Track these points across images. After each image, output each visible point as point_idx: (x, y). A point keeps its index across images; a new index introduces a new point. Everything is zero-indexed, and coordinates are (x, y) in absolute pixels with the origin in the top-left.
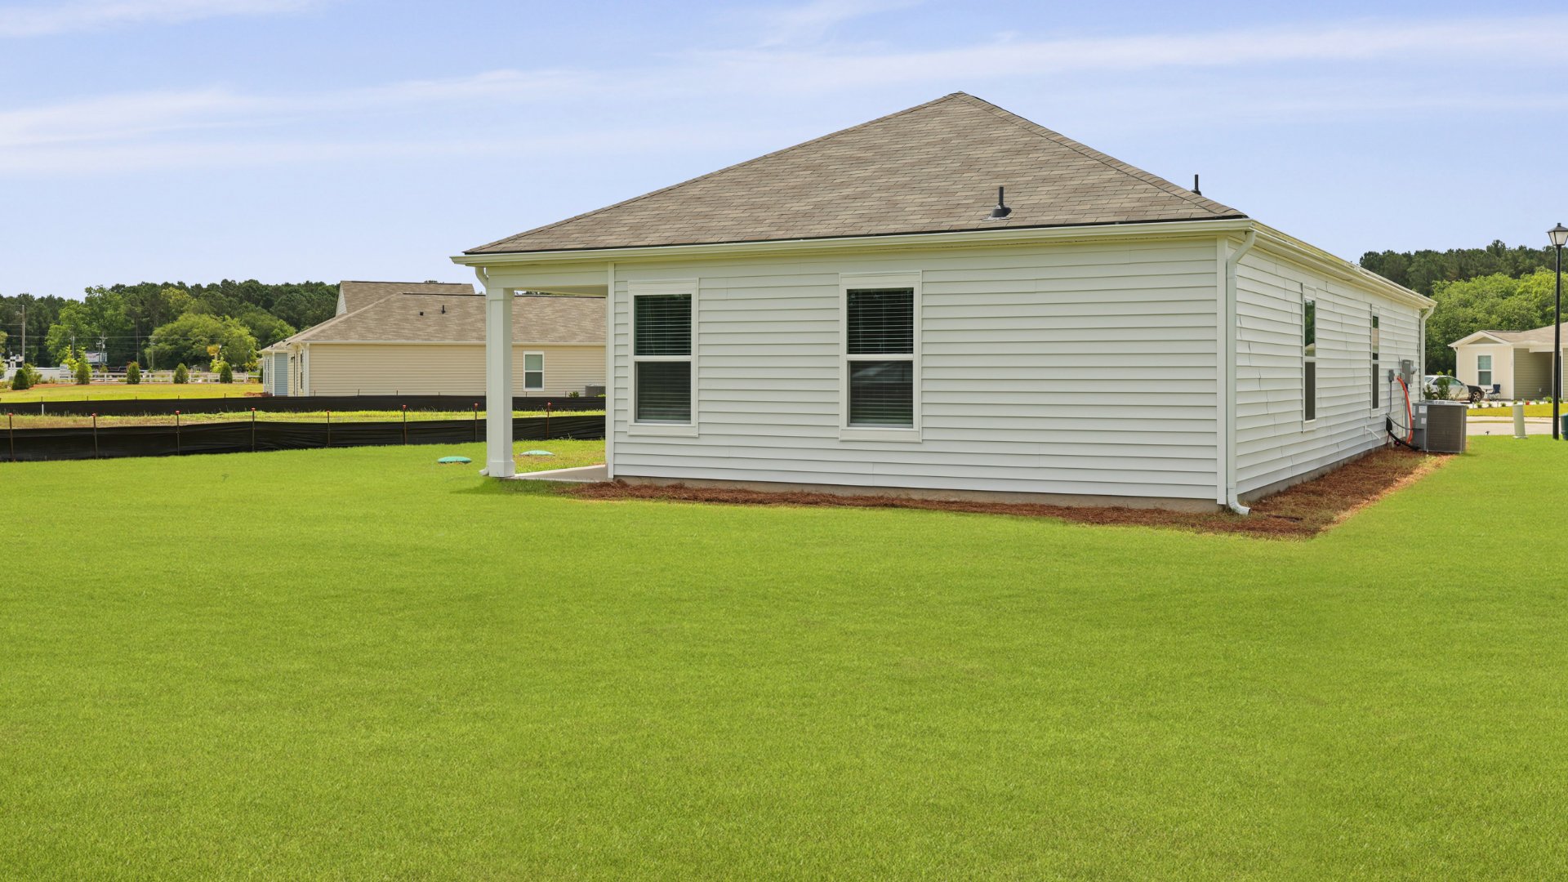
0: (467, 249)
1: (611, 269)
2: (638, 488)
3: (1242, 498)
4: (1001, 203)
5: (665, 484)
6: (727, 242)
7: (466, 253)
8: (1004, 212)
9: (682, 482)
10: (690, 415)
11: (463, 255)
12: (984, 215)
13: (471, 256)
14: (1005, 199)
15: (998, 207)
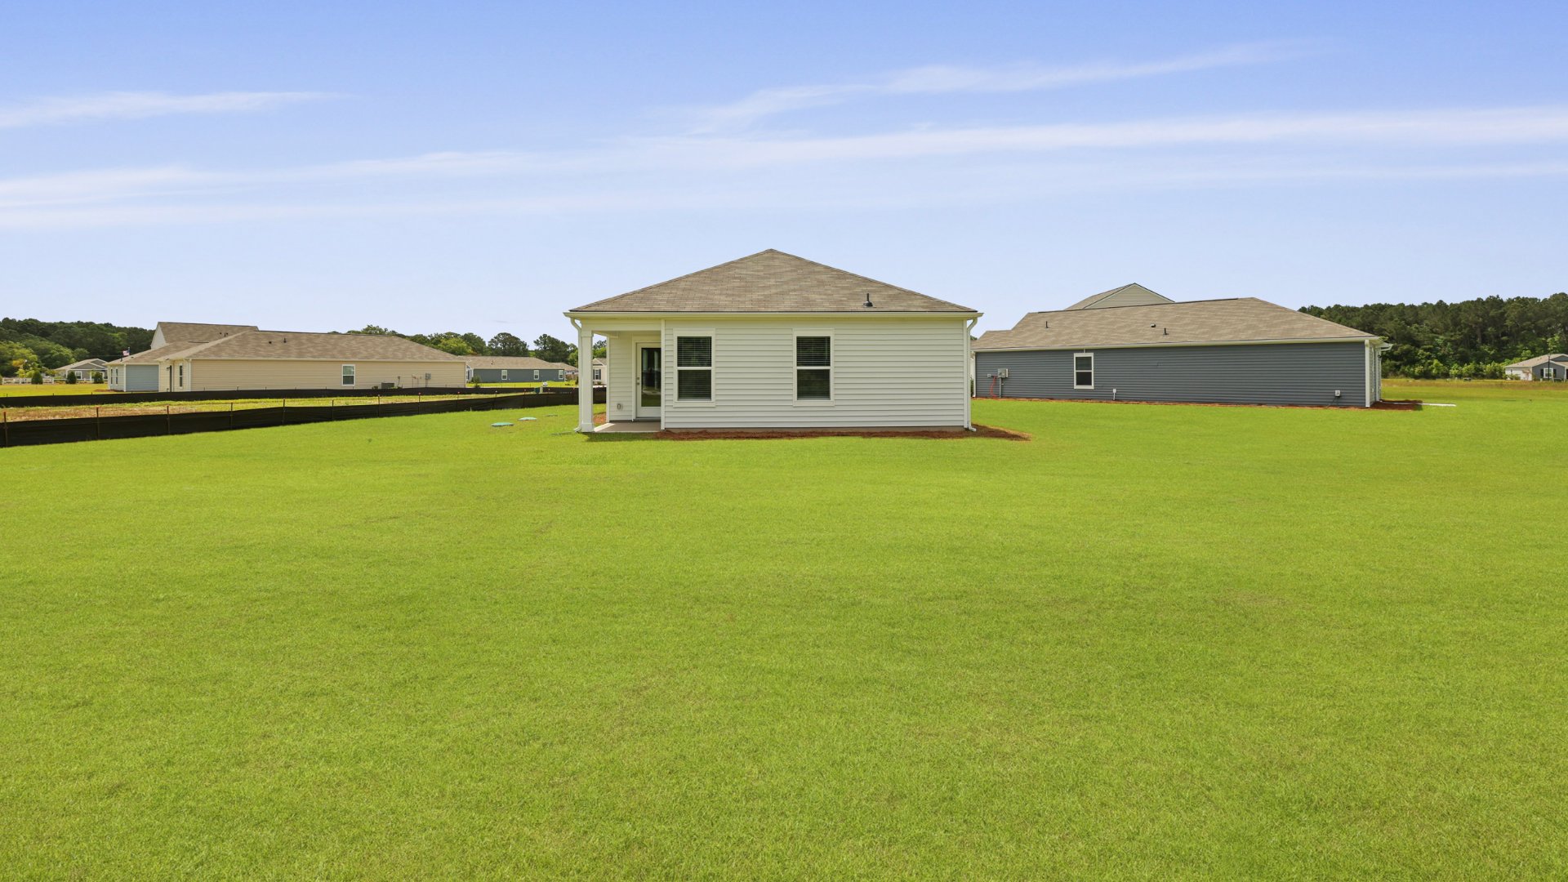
0: (571, 309)
1: (663, 323)
2: (680, 434)
3: (973, 425)
4: (868, 300)
5: (696, 431)
7: (570, 311)
8: (870, 305)
9: (706, 429)
10: (711, 396)
12: (859, 305)
13: (574, 314)
14: (870, 299)
15: (867, 302)
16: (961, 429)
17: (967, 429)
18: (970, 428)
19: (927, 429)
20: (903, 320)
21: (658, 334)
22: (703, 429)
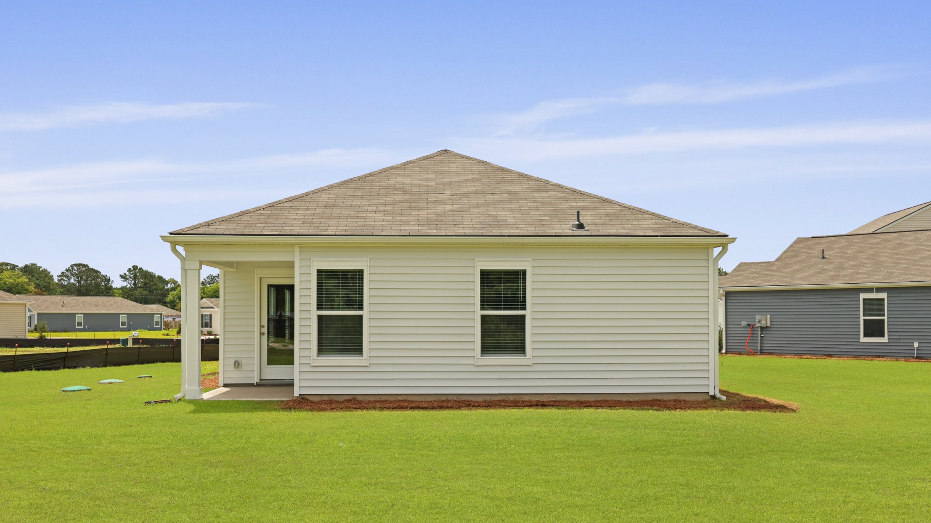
0: (172, 230)
1: (297, 250)
2: (320, 402)
3: (722, 392)
4: (578, 220)
5: (341, 399)
7: (171, 234)
8: (581, 226)
9: (355, 396)
10: (362, 351)
11: (169, 235)
12: (567, 227)
13: (175, 238)
14: (580, 218)
15: (577, 223)
16: (706, 397)
17: (714, 397)
18: (718, 395)
19: (659, 397)
20: (626, 247)
21: (291, 265)
22: (352, 396)
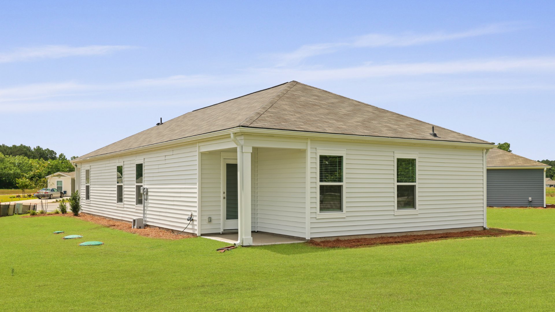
6: (366, 136)
8: (435, 135)
9: (338, 237)
15: (433, 133)
16: (482, 229)
17: (485, 229)
19: (466, 230)
22: (336, 238)
